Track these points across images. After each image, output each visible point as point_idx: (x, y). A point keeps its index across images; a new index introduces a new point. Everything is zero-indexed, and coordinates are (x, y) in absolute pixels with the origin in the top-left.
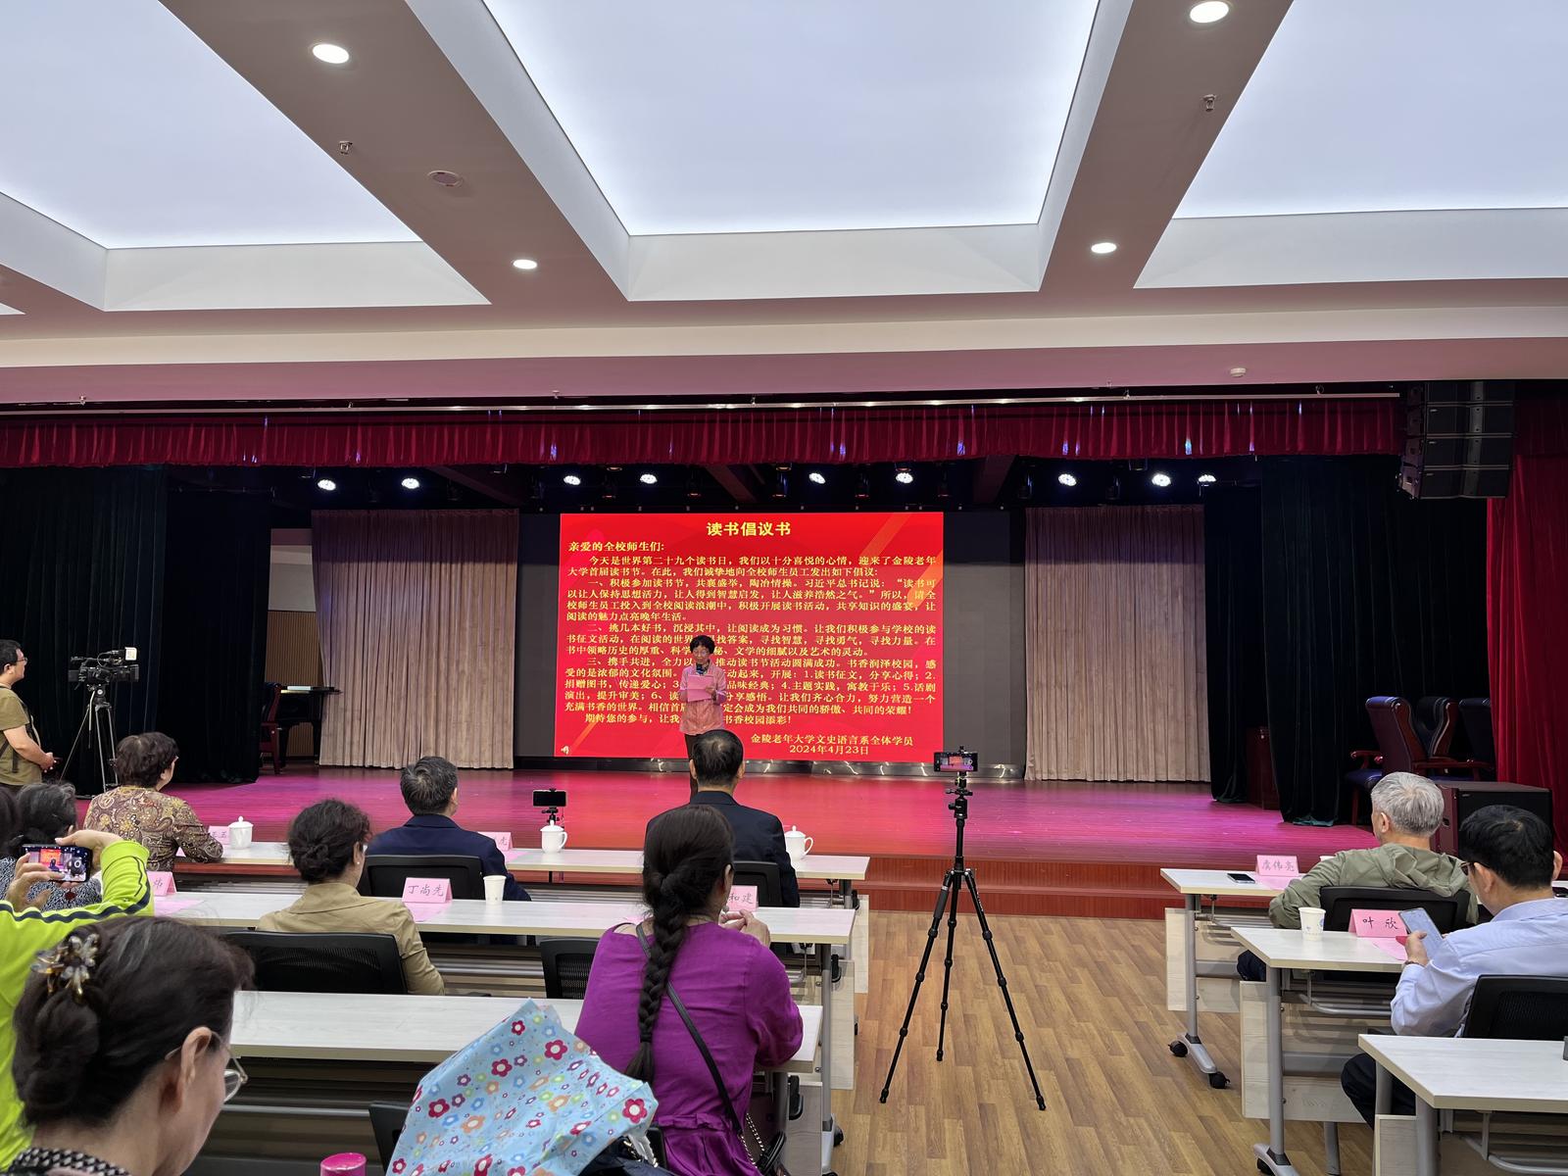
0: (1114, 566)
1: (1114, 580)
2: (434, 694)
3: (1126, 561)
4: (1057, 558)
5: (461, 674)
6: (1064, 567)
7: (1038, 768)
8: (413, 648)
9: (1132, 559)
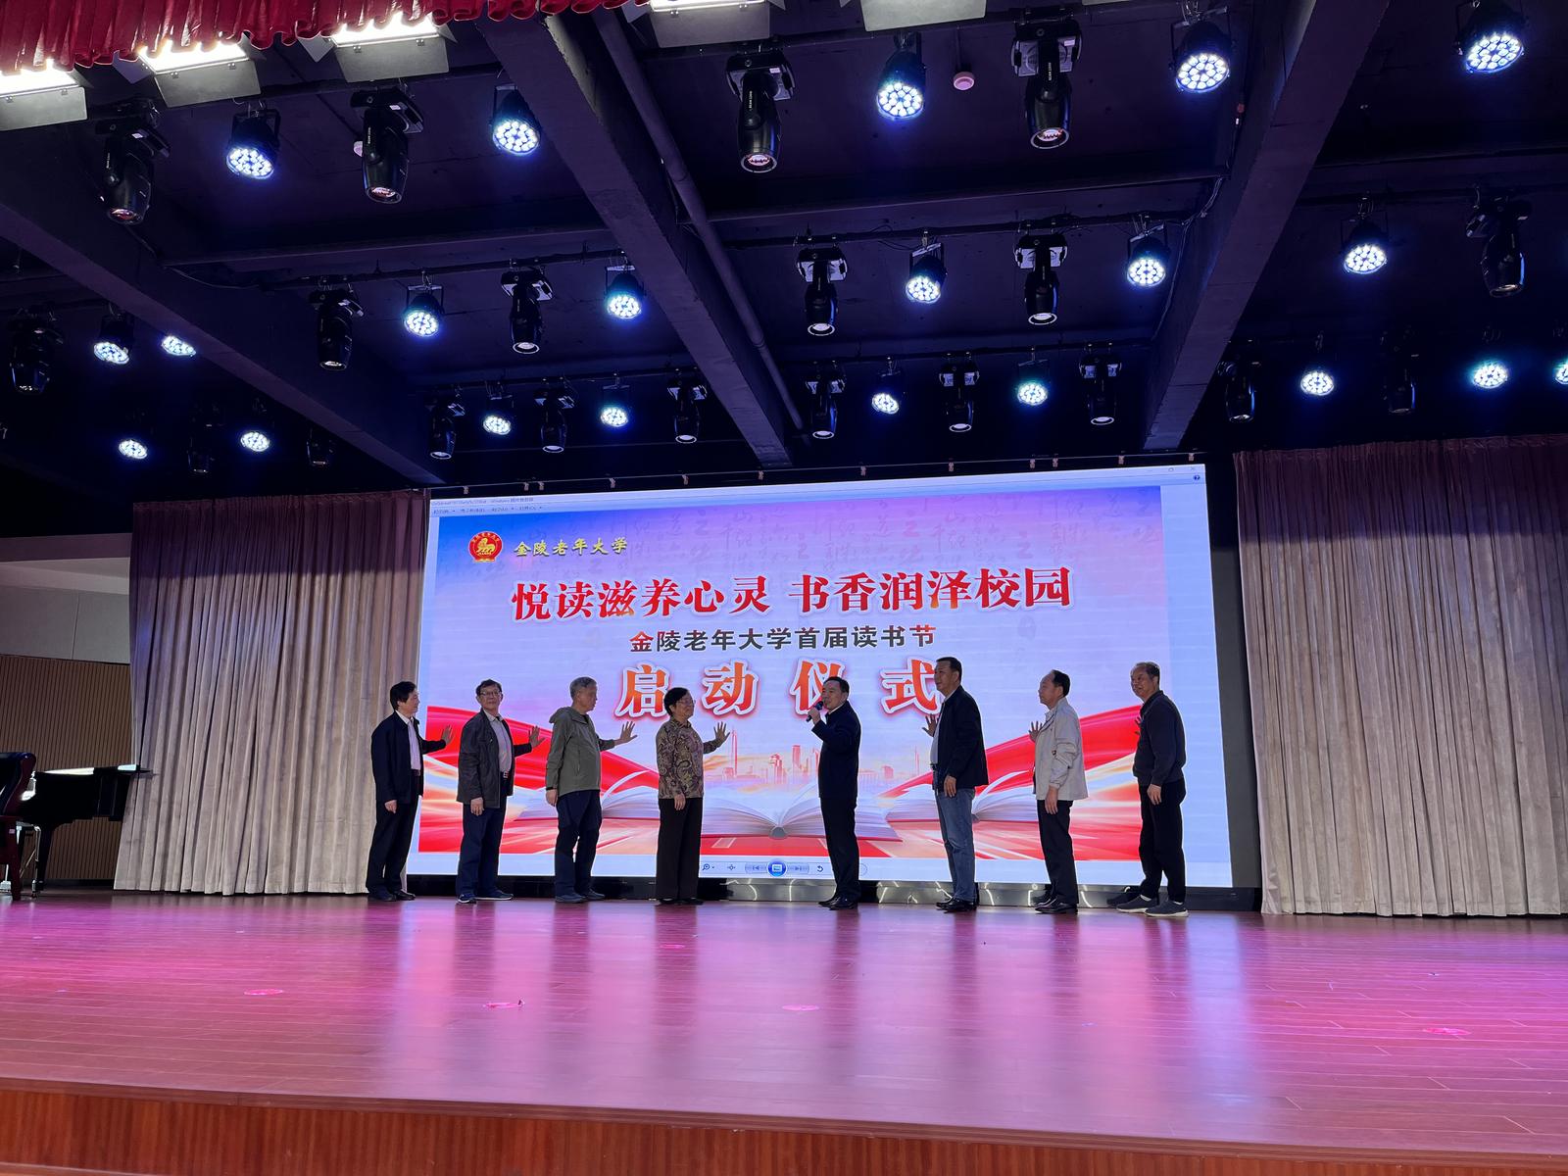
0: (1396, 541)
1: (1399, 564)
2: (292, 775)
3: (1417, 532)
4: (1296, 533)
5: (332, 744)
6: (1308, 547)
7: (1286, 892)
8: (266, 703)
9: (1427, 526)
